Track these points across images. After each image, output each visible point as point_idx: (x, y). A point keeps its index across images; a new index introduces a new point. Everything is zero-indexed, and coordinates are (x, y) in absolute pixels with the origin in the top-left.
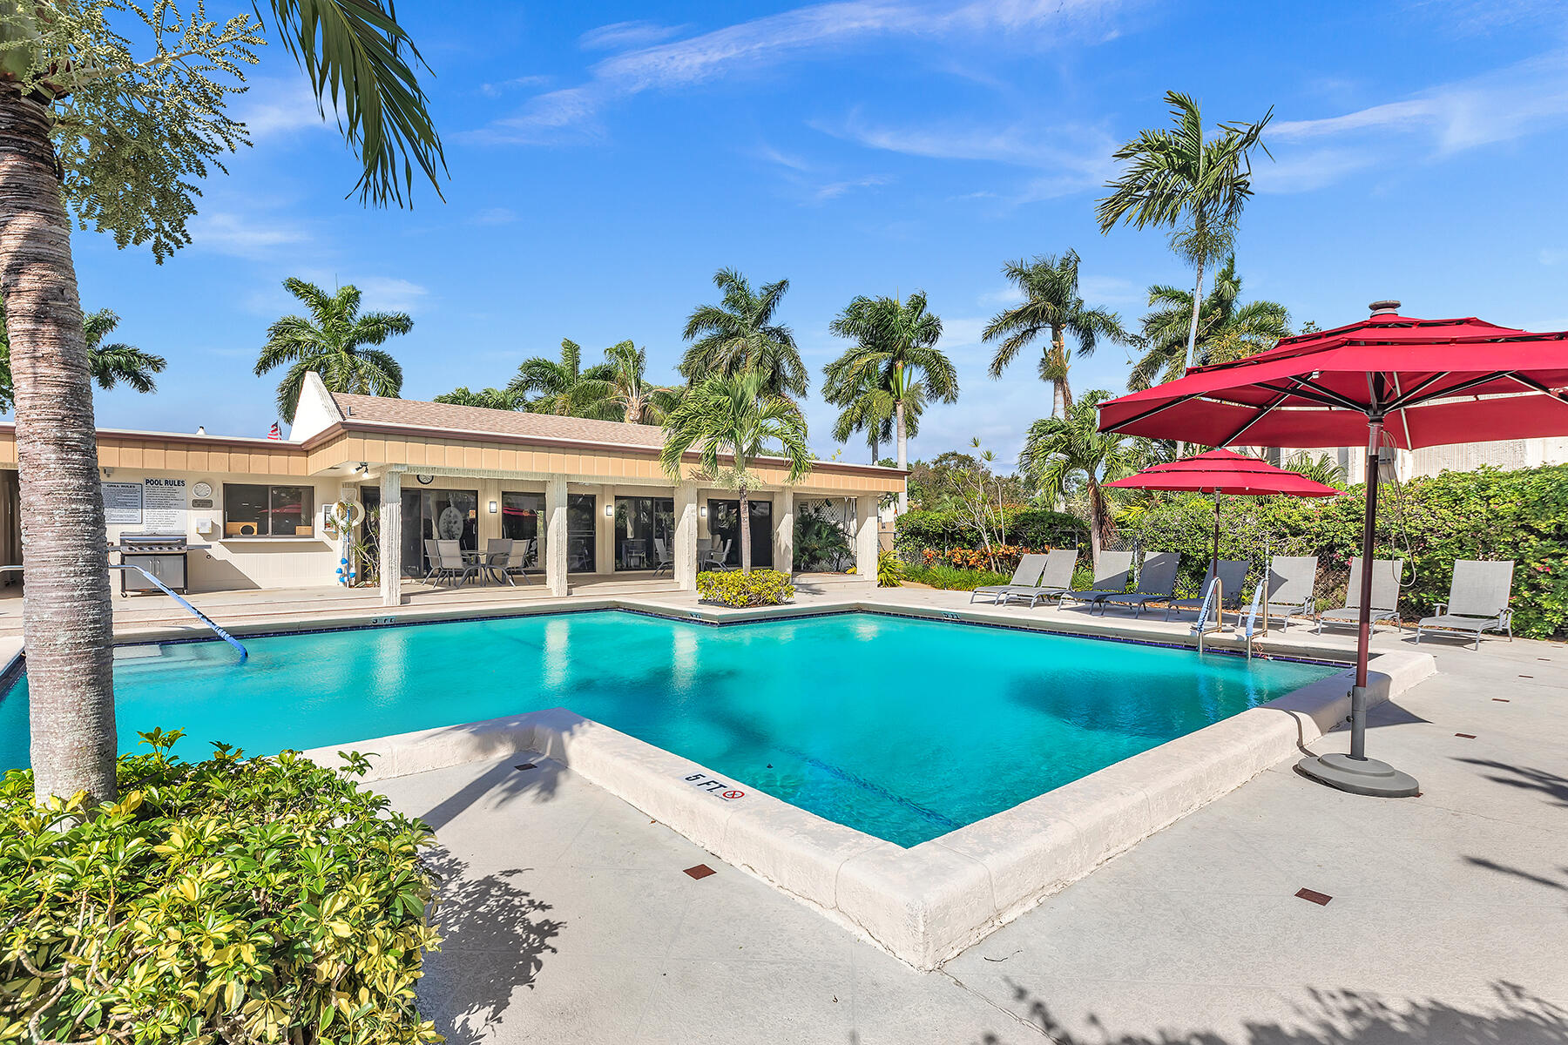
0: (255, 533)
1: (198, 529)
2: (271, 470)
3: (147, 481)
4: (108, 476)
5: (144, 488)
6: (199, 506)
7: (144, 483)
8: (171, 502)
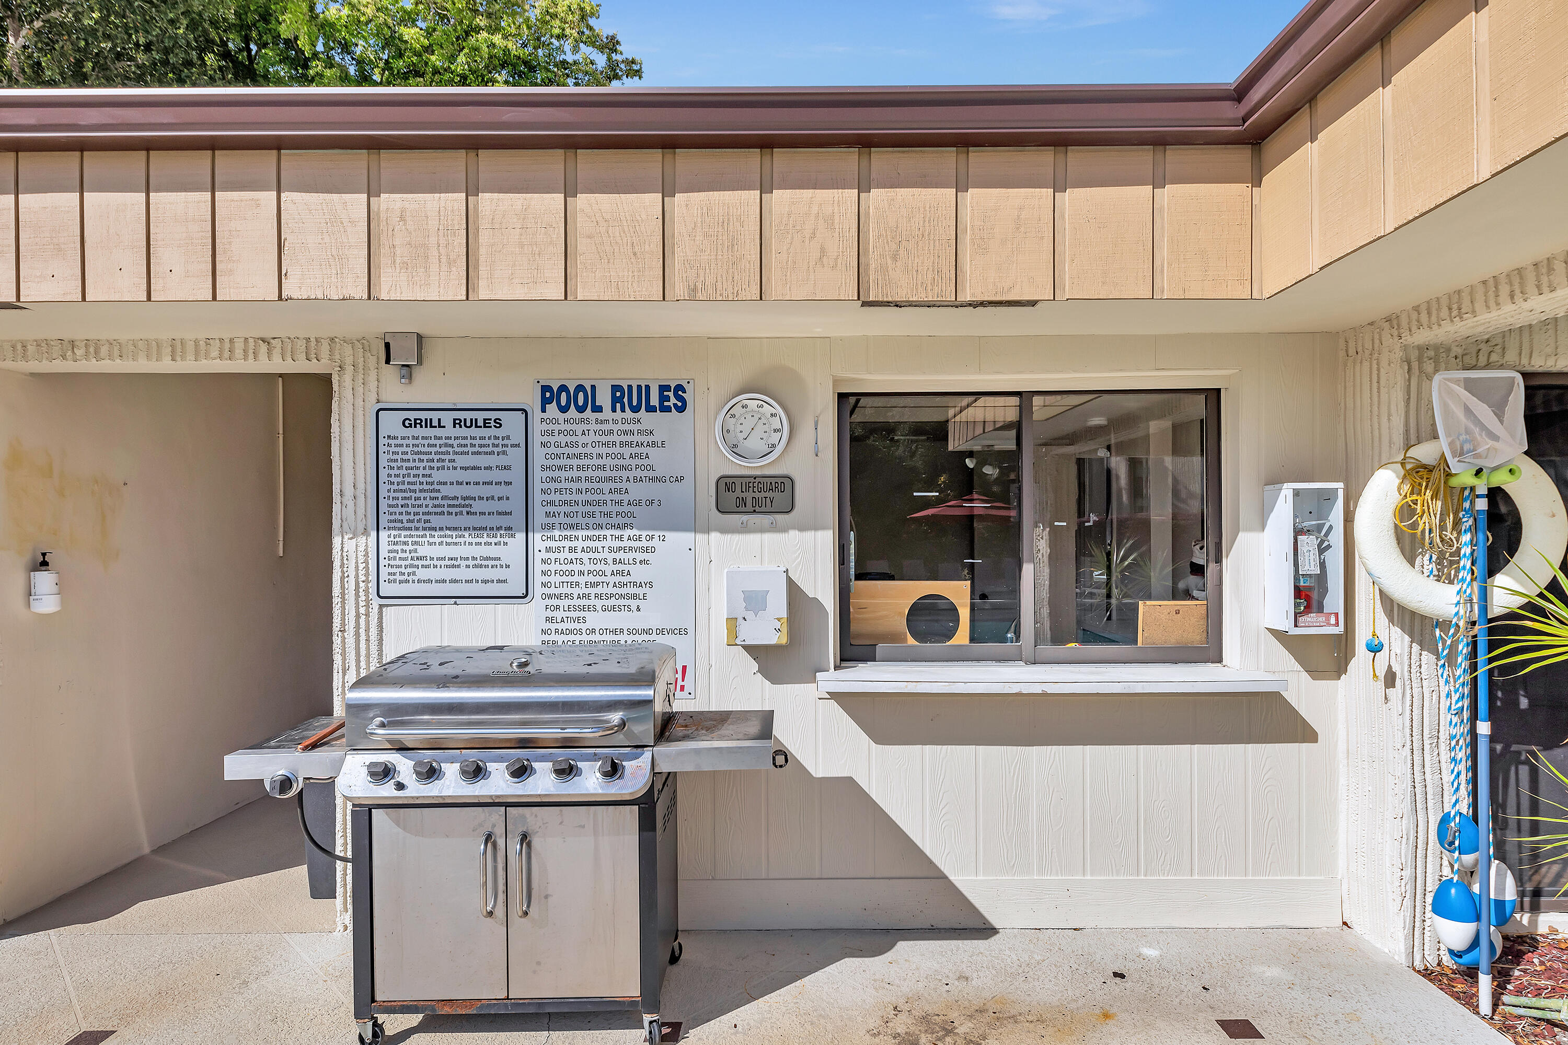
0: (962, 636)
1: (732, 622)
2: (1067, 271)
3: (548, 395)
4: (407, 371)
5: (537, 427)
6: (740, 507)
7: (532, 401)
8: (637, 491)
